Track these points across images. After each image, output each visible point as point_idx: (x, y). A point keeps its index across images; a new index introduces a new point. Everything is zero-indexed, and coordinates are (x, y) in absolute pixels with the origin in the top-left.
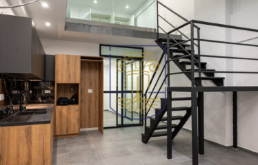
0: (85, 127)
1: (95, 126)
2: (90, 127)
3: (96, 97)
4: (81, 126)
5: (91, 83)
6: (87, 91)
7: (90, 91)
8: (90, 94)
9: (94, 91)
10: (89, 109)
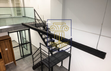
0: (7, 63)
1: (12, 61)
2: (10, 62)
3: (10, 51)
4: (5, 64)
5: (6, 46)
6: (5, 50)
7: (6, 49)
8: (7, 50)
9: (9, 49)
10: (8, 57)
